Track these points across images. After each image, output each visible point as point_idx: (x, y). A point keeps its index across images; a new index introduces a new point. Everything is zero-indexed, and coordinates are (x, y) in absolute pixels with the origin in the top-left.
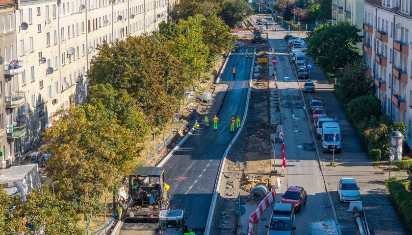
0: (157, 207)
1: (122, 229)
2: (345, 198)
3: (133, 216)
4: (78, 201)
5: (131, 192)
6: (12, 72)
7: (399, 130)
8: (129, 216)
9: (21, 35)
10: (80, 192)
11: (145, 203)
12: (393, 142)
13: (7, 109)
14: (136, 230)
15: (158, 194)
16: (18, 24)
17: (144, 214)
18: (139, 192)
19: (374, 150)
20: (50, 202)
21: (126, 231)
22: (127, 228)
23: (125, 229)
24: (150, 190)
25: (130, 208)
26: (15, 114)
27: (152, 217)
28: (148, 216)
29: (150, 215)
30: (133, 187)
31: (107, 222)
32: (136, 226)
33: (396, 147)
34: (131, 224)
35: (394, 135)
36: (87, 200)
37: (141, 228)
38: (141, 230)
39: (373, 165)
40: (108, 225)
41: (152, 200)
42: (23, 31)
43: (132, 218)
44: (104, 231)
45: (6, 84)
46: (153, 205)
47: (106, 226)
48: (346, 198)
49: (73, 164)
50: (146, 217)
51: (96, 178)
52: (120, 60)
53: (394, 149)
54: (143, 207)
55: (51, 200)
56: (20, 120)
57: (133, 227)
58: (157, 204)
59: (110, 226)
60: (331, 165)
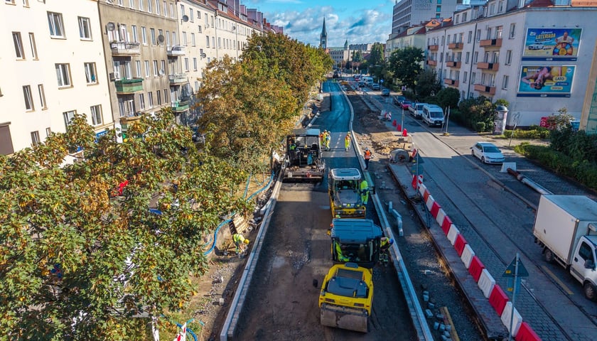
0: (315, 167)
1: (281, 189)
2: (490, 160)
3: (291, 176)
4: (236, 159)
5: (289, 153)
6: (174, 53)
7: (505, 105)
8: (287, 176)
9: (183, 26)
10: (238, 148)
11: (302, 164)
12: (500, 115)
13: (171, 86)
14: (296, 190)
15: (315, 155)
16: (180, 17)
17: (303, 174)
18: (296, 153)
19: (479, 123)
20: (176, 141)
21: (286, 192)
22: (286, 188)
23: (284, 190)
24: (306, 151)
25: (287, 169)
26: (179, 92)
27: (311, 177)
28: (306, 176)
29: (309, 175)
30: (291, 148)
31: (266, 183)
32: (295, 187)
33: (502, 119)
34: (290, 185)
35: (501, 109)
36: (246, 157)
37: (300, 188)
38: (301, 190)
39: (480, 135)
40: (267, 185)
41: (310, 160)
42: (184, 23)
43: (290, 178)
44: (263, 192)
45: (170, 66)
46: (310, 165)
47: (265, 187)
48: (493, 160)
49: (229, 115)
50: (305, 178)
51: (255, 135)
52: (268, 45)
53: (500, 122)
54: (300, 167)
55: (179, 138)
56: (184, 98)
57: (292, 188)
58: (314, 164)
59: (268, 187)
60: (444, 135)
